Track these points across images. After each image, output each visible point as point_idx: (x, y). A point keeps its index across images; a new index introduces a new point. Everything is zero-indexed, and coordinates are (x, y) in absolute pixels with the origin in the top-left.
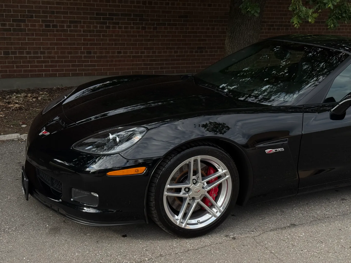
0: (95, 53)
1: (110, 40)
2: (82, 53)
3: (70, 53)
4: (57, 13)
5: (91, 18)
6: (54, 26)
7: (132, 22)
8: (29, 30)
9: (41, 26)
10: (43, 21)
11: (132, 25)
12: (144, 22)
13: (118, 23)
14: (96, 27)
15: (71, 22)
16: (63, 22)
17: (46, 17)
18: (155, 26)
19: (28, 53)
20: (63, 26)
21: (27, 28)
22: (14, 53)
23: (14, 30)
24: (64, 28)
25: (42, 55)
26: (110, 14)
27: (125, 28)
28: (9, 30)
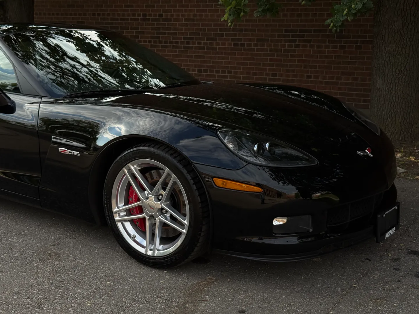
0: (281, 75)
1: (299, 61)
2: (267, 75)
3: (255, 74)
4: (246, 30)
5: (279, 36)
6: (242, 45)
7: (327, 39)
8: (220, 48)
9: (230, 44)
10: (232, 40)
11: (327, 44)
12: (343, 39)
13: (310, 41)
14: (284, 46)
15: (258, 40)
16: (250, 40)
17: (235, 35)
18: (359, 44)
19: (217, 72)
20: (250, 45)
21: (218, 47)
22: (206, 71)
23: (208, 48)
24: (251, 46)
25: (229, 75)
26: (301, 31)
27: (318, 47)
28: (204, 48)
